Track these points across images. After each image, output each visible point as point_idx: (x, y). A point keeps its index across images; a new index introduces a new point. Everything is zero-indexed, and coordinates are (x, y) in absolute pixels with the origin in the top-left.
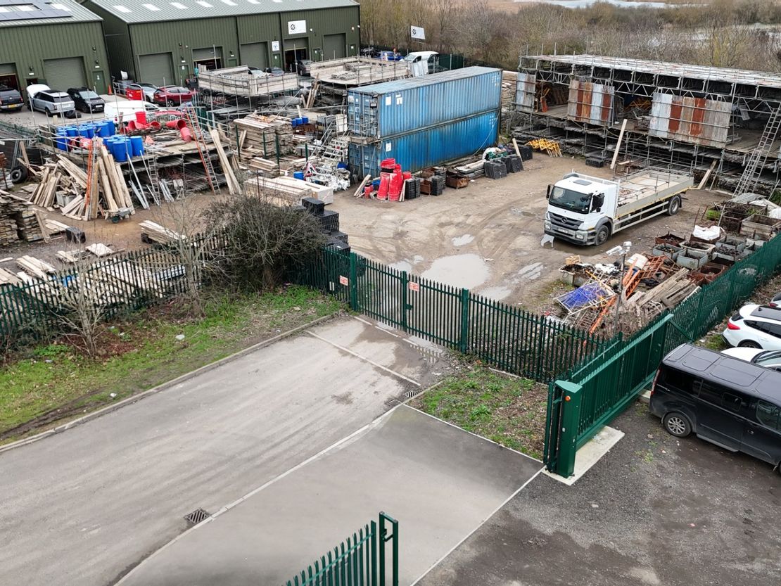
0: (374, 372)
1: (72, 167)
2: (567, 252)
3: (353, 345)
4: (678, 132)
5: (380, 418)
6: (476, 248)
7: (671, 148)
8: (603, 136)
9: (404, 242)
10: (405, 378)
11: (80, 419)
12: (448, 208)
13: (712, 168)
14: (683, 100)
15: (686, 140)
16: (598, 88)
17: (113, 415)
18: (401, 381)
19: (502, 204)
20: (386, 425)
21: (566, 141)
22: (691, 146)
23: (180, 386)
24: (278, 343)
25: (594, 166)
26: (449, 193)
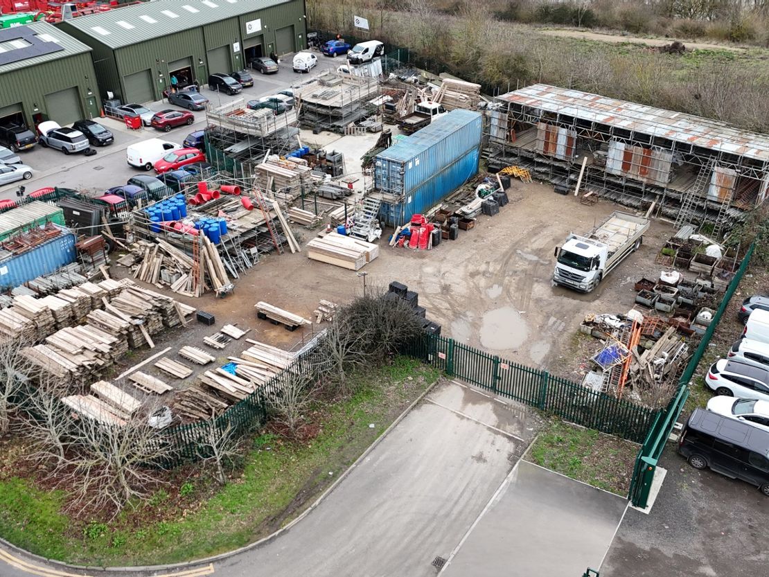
0: (488, 432)
1: (173, 250)
2: (574, 299)
3: (463, 408)
4: (630, 171)
5: (511, 473)
6: (508, 300)
7: (623, 183)
8: (567, 169)
9: (451, 296)
10: (511, 435)
11: (322, 497)
12: (468, 255)
13: (656, 201)
14: (632, 148)
15: (635, 178)
16: (563, 131)
17: (339, 489)
18: (510, 438)
19: (507, 247)
20: (518, 478)
21: (536, 169)
22: (641, 183)
23: (368, 459)
24: (412, 412)
25: (561, 194)
26: (462, 236)
